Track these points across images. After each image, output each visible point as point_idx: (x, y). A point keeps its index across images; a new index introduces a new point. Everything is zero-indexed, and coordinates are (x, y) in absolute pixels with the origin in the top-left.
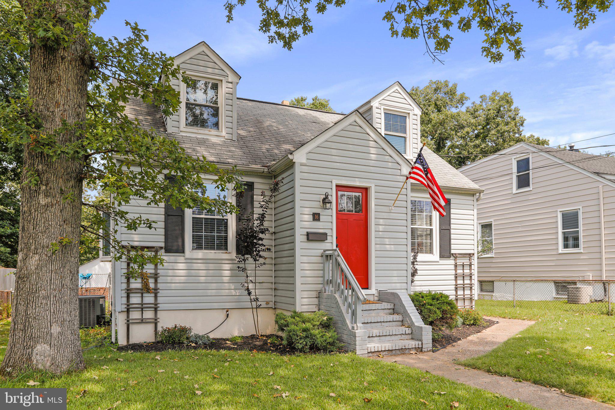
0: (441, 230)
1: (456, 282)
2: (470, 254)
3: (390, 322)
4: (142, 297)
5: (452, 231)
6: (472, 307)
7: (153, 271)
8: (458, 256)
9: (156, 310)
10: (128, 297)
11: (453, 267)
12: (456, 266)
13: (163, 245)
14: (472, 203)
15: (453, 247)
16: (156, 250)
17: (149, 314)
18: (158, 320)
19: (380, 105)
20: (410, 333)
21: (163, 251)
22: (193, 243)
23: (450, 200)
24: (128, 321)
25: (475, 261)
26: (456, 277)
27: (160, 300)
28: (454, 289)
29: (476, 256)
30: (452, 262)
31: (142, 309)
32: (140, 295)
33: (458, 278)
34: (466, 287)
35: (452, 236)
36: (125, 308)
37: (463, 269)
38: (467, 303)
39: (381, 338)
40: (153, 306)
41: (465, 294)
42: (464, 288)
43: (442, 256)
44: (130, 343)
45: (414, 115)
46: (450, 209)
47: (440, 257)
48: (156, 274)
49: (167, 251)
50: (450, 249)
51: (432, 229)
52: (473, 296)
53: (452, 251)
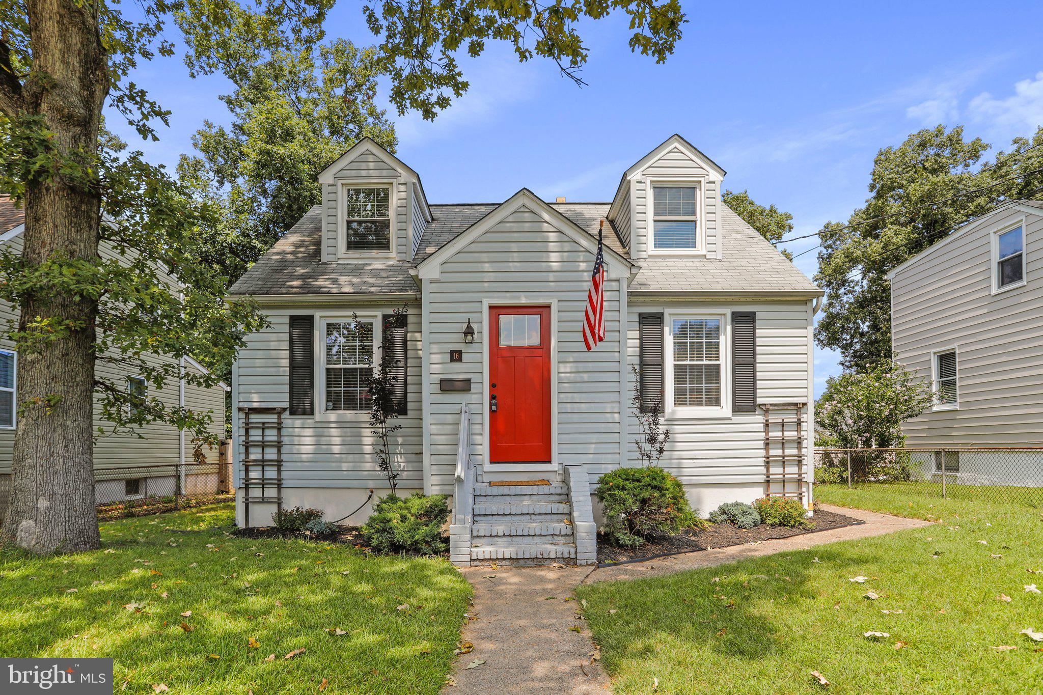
0: (735, 365)
1: (767, 452)
2: (796, 404)
4: (263, 470)
5: (759, 367)
6: (801, 494)
7: (275, 439)
8: (771, 408)
9: (279, 487)
10: (247, 471)
11: (761, 427)
12: (767, 425)
13: (287, 405)
14: (803, 316)
15: (759, 392)
16: (280, 412)
17: (271, 492)
18: (282, 500)
19: (644, 176)
20: (569, 532)
21: (288, 412)
22: (327, 401)
23: (755, 314)
24: (247, 499)
25: (809, 418)
26: (767, 444)
27: (284, 475)
28: (763, 464)
29: (811, 409)
30: (759, 418)
31: (263, 485)
32: (260, 468)
33: (770, 446)
34: (789, 460)
35: (759, 375)
36: (243, 483)
37: (783, 431)
38: (791, 488)
40: (276, 482)
41: (786, 472)
42: (784, 462)
43: (736, 410)
44: (251, 525)
45: (710, 183)
46: (754, 329)
47: (734, 411)
48: (279, 442)
49: (291, 414)
50: (755, 397)
51: (719, 365)
52: (803, 476)
53: (758, 399)
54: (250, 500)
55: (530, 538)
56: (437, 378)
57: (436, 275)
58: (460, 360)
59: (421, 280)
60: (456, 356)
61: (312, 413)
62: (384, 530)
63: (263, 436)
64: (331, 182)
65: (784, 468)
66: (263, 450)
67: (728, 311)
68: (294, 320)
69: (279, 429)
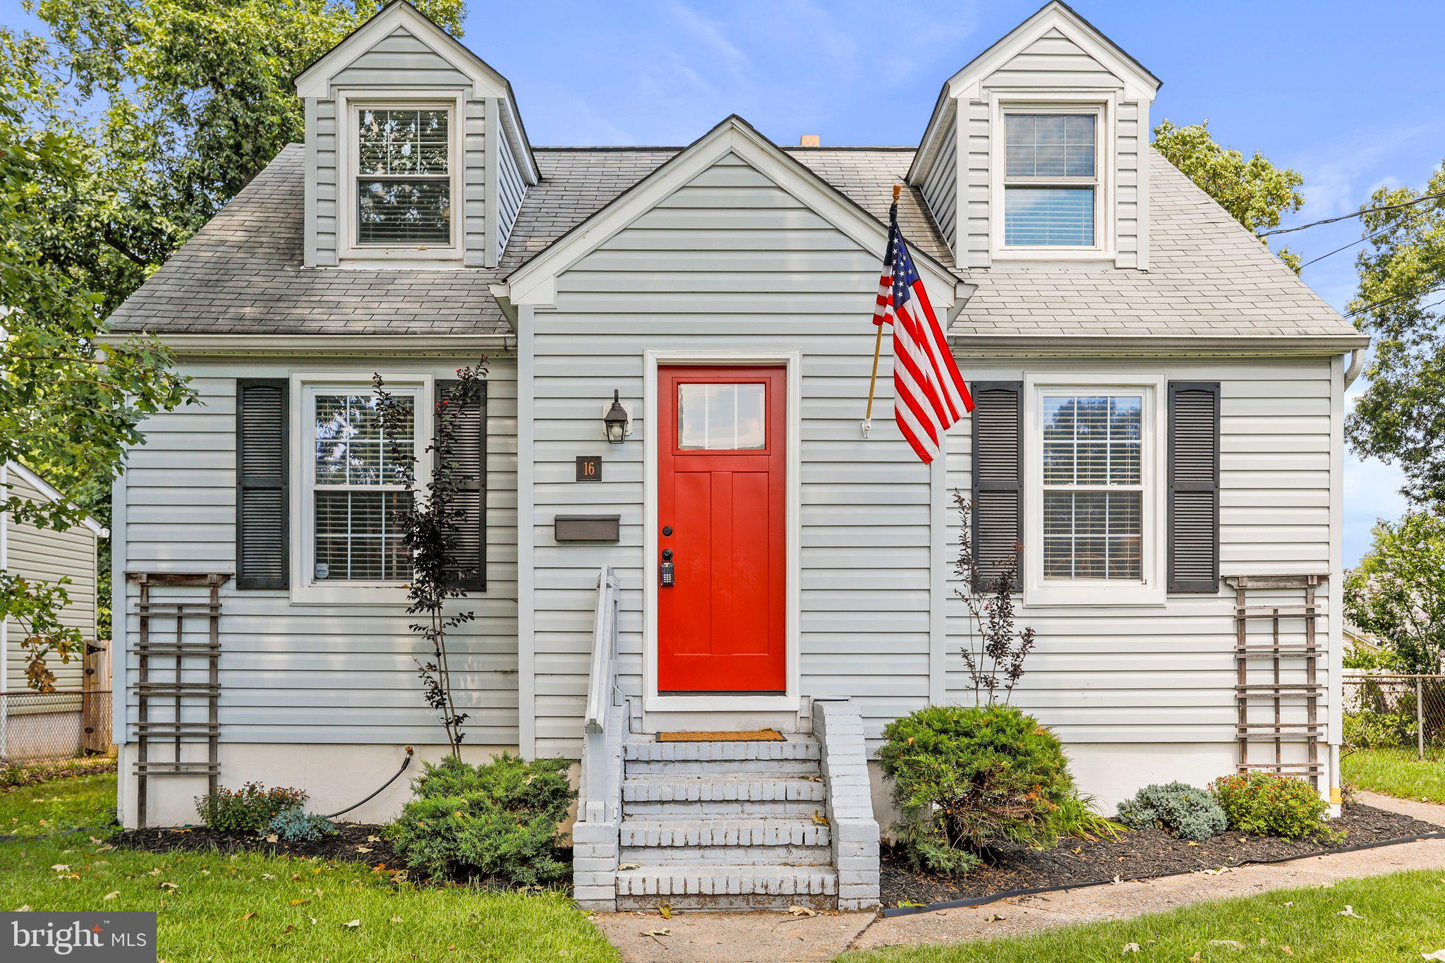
0: (1175, 491)
1: (1242, 678)
2: (1304, 578)
3: (774, 801)
4: (178, 706)
5: (1225, 499)
6: (1314, 769)
7: (205, 639)
8: (1250, 585)
9: (213, 741)
10: (143, 707)
11: (1229, 625)
12: (1241, 620)
13: (231, 568)
14: (1322, 389)
15: (1225, 552)
16: (216, 583)
17: (196, 753)
18: (219, 769)
19: (986, 91)
20: (823, 841)
21: (232, 584)
22: (318, 561)
23: (1217, 385)
24: (142, 768)
25: (1331, 604)
26: (1242, 662)
27: (224, 715)
28: (1233, 703)
29: (1336, 589)
30: (1224, 604)
31: (178, 738)
32: (172, 701)
33: (1249, 665)
34: (1284, 696)
35: (1224, 515)
36: (135, 734)
37: (1276, 633)
38: (1294, 756)
39: (708, 853)
40: (206, 730)
41: (1282, 722)
42: (1277, 700)
43: (1175, 587)
44: (150, 823)
45: (1126, 104)
46: (1216, 417)
47: (1170, 590)
48: (214, 647)
49: (241, 586)
50: (1215, 562)
51: (1139, 494)
52: (1319, 730)
53: (1222, 566)
54: (149, 769)
55: (741, 852)
56: (549, 514)
57: (547, 296)
58: (597, 477)
59: (516, 307)
60: (590, 469)
61: (284, 584)
62: (436, 833)
63: (179, 633)
64: (324, 95)
65: (1277, 712)
66: (179, 663)
68: (246, 387)
69: (214, 619)
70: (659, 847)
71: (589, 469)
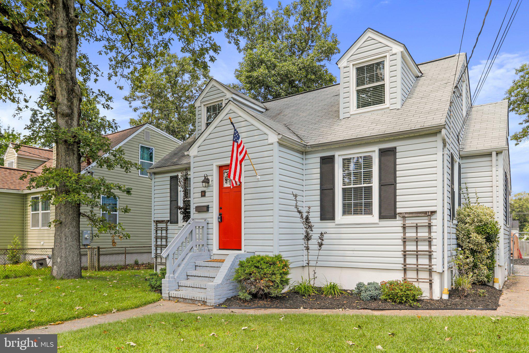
0: (381, 185)
1: (405, 247)
2: (426, 213)
5: (398, 186)
6: (431, 281)
7: (165, 235)
8: (407, 215)
10: (156, 250)
11: (401, 230)
12: (404, 227)
13: (169, 219)
15: (398, 204)
16: (167, 222)
17: (164, 260)
19: (349, 63)
21: (169, 222)
22: (183, 217)
23: (395, 148)
25: (437, 221)
26: (404, 242)
28: (402, 256)
29: (439, 216)
30: (398, 222)
31: (161, 257)
32: (160, 249)
33: (407, 243)
34: (420, 254)
35: (398, 192)
36: (155, 255)
37: (417, 232)
38: (423, 275)
41: (419, 263)
42: (417, 255)
43: (382, 217)
45: (393, 55)
46: (395, 159)
47: (380, 218)
48: (167, 237)
49: (171, 223)
50: (395, 208)
51: (371, 187)
52: (433, 267)
53: (397, 210)
54: (157, 263)
56: (196, 205)
57: (196, 153)
58: (205, 196)
59: (190, 157)
61: (177, 223)
63: (162, 233)
64: (199, 105)
65: (417, 260)
66: (161, 240)
67: (376, 148)
68: (172, 178)
69: (167, 230)
70: (185, 286)
71: (203, 194)
